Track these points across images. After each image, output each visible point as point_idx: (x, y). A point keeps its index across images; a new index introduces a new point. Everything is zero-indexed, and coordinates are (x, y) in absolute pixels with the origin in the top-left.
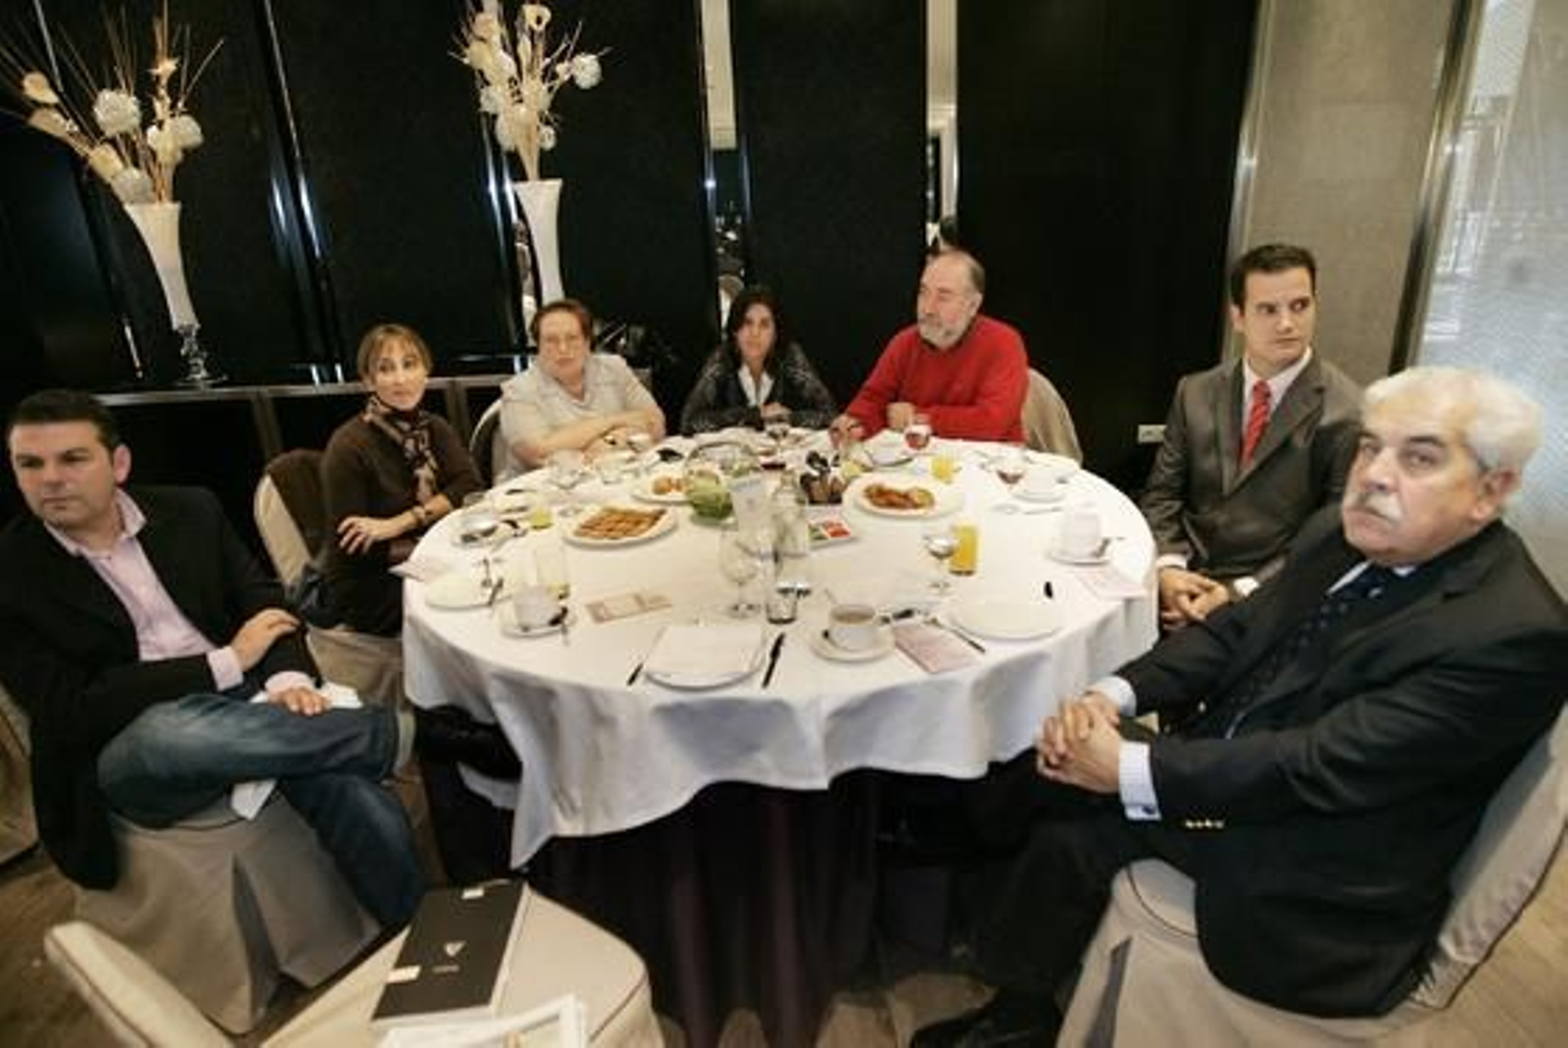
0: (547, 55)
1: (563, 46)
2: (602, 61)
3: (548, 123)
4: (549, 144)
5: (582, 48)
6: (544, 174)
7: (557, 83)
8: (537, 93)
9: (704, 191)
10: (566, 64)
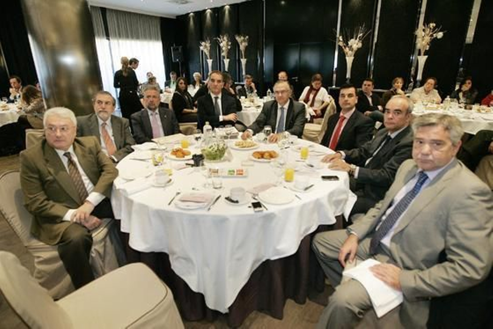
0: (432, 32)
1: (436, 30)
2: (444, 34)
3: (429, 45)
4: (427, 49)
5: (440, 31)
6: (425, 55)
7: (432, 38)
8: (428, 39)
9: (459, 61)
10: (436, 34)
